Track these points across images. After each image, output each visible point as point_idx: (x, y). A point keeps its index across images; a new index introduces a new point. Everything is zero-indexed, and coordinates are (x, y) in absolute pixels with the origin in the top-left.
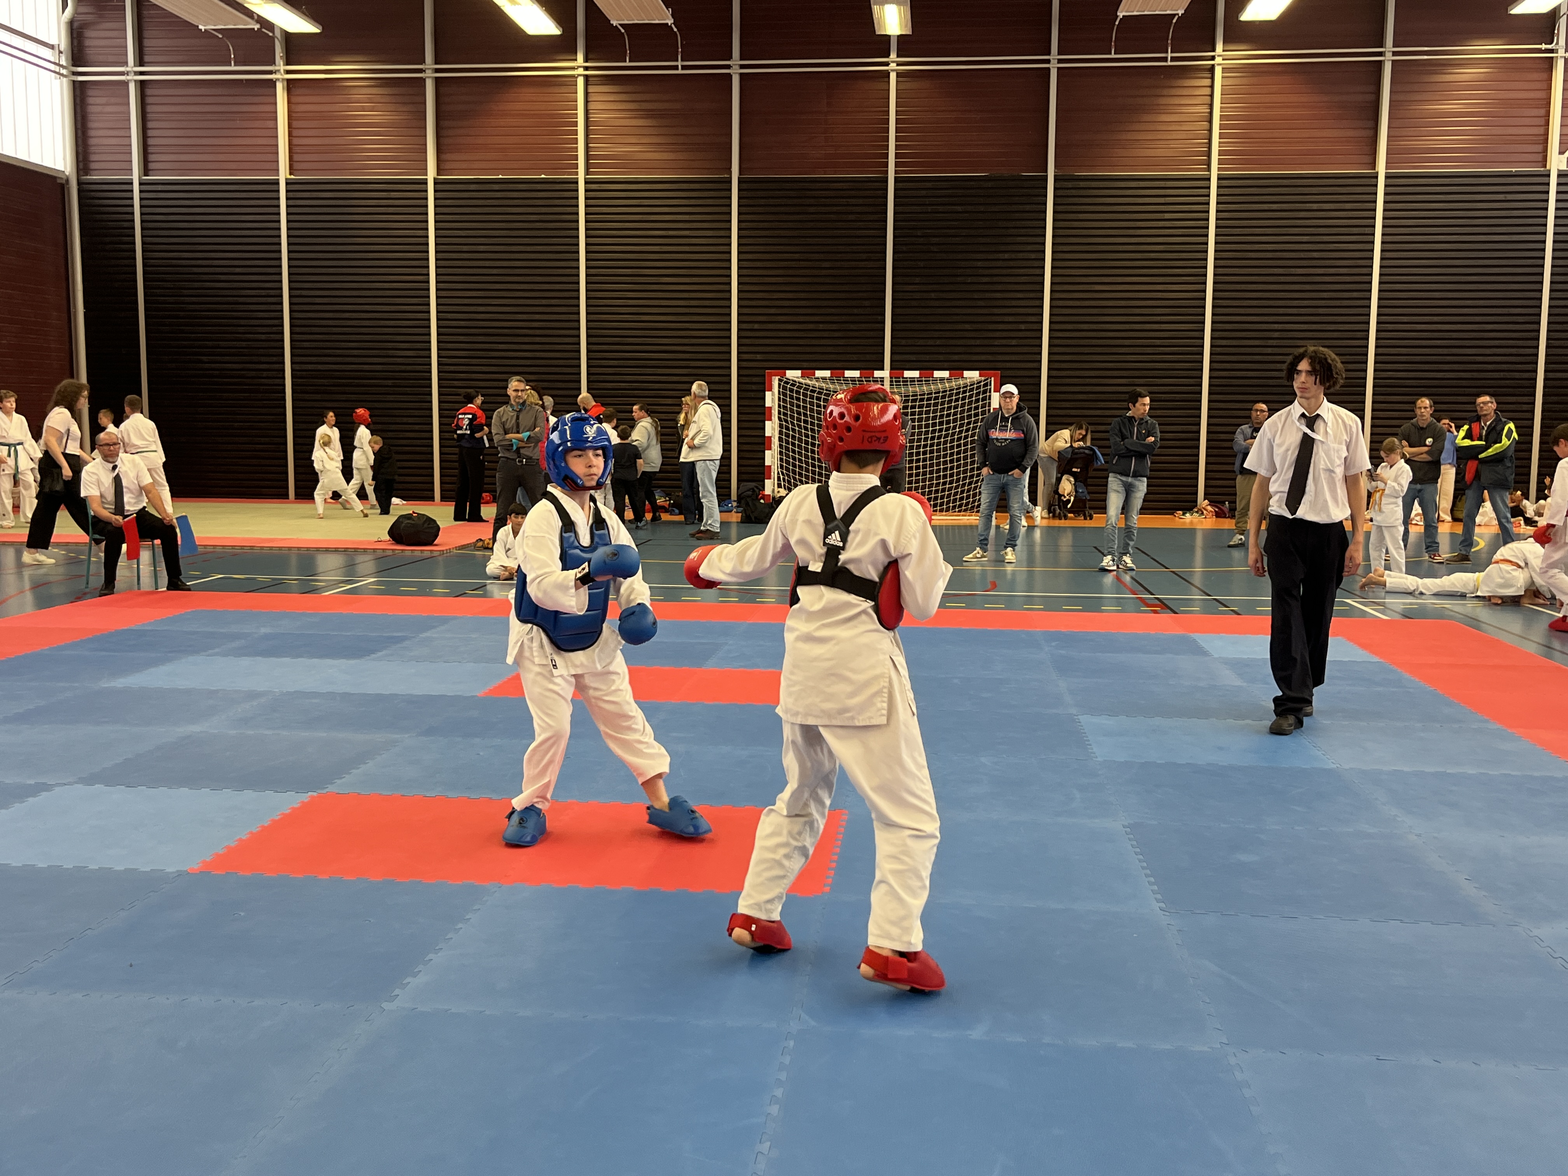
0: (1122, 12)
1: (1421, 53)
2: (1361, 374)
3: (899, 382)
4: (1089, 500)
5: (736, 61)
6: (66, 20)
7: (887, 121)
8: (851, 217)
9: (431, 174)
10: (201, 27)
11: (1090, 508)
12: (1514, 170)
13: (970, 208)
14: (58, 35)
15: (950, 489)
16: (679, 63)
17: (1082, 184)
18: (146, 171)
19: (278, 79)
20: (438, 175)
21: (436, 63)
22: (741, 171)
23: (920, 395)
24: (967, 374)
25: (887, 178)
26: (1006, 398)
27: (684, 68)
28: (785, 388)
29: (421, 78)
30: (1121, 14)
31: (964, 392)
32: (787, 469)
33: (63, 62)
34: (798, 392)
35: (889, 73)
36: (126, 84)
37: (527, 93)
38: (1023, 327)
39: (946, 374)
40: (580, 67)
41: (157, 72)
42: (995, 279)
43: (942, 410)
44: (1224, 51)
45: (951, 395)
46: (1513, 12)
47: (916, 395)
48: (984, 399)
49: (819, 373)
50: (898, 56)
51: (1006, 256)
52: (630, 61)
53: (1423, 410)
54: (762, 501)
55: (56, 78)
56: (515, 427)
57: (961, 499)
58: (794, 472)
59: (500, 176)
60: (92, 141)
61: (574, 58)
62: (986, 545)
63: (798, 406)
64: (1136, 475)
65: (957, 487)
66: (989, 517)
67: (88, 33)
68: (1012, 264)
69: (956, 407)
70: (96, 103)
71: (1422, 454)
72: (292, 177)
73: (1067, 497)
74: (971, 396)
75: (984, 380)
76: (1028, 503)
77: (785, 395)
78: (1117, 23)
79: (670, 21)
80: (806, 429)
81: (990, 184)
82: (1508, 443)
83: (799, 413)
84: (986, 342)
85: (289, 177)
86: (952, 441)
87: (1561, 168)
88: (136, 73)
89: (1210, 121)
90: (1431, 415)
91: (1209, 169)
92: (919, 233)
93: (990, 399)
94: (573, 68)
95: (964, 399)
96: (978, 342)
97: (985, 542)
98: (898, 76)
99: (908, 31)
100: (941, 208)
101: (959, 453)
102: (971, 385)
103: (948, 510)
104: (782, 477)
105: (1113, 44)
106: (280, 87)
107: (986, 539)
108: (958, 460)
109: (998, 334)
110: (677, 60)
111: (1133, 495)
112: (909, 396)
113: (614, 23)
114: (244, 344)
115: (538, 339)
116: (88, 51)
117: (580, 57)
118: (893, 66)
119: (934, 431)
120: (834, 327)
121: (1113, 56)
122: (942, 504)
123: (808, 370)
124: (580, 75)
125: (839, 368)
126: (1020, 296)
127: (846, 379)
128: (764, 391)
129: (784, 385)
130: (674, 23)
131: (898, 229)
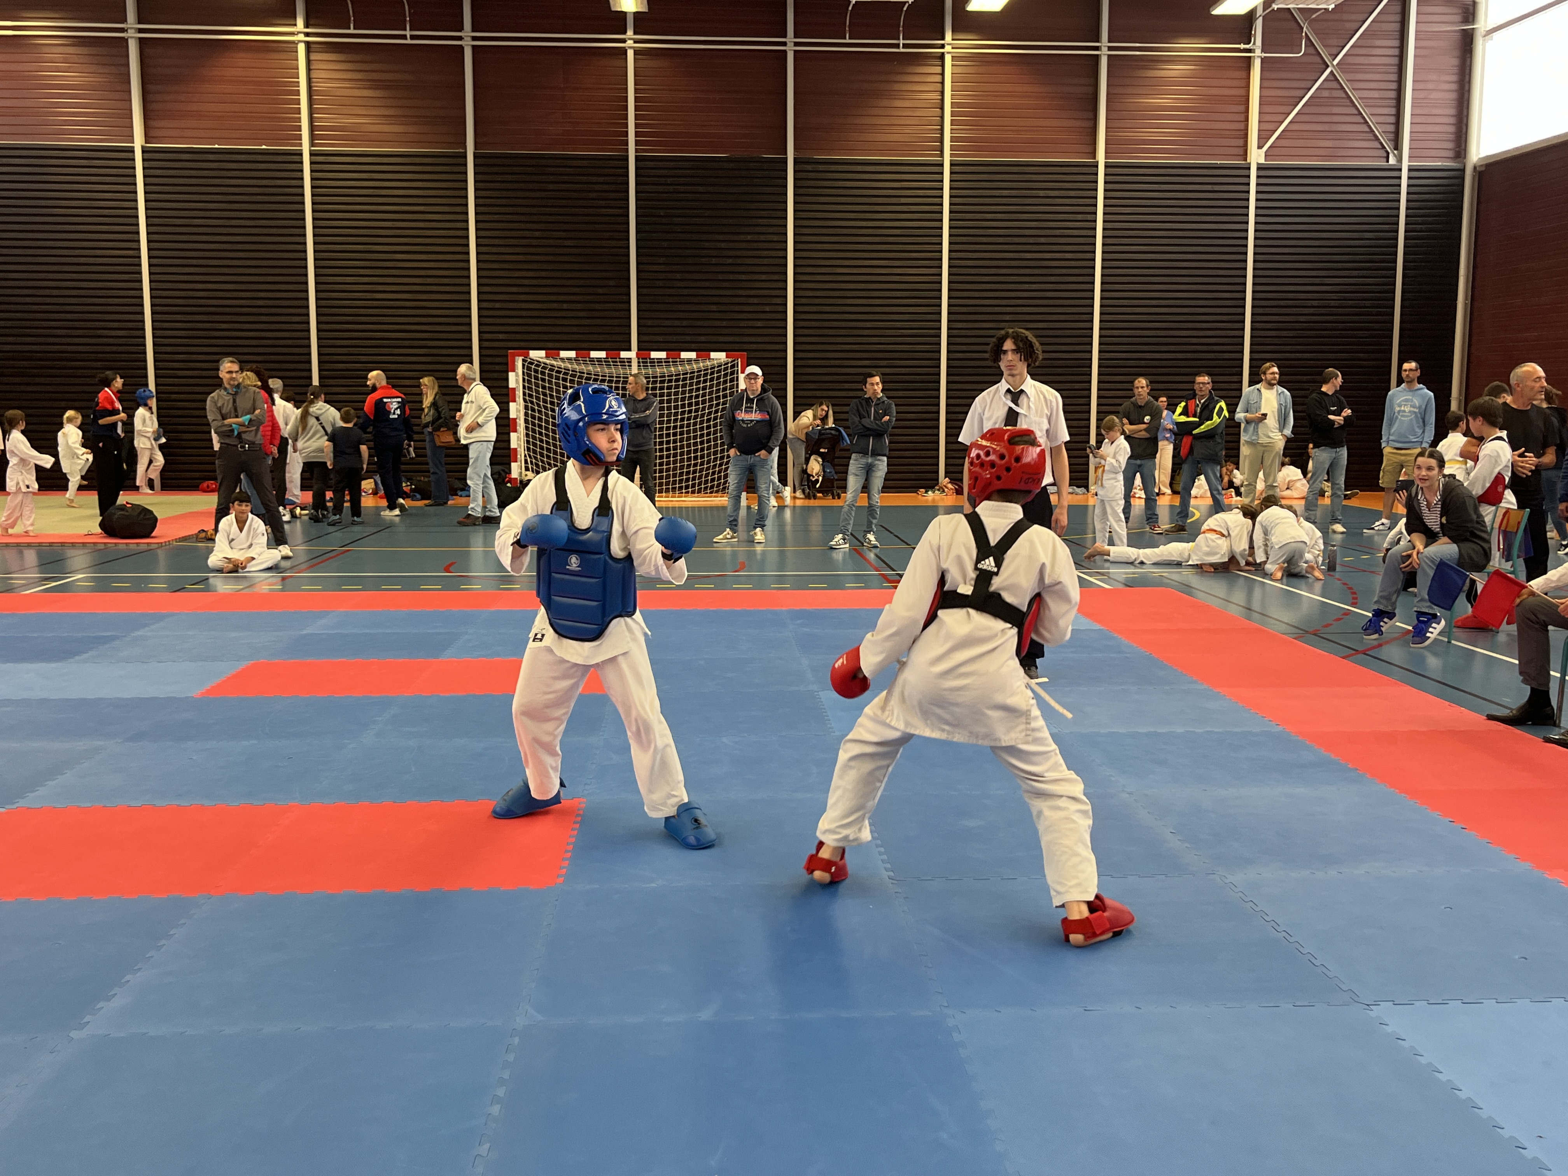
1: (1133, 49)
2: (1086, 355)
3: (647, 362)
4: (837, 480)
5: (468, 32)
7: (626, 99)
9: (138, 142)
11: (838, 488)
12: (1219, 162)
13: (711, 189)
15: (701, 471)
16: (408, 33)
17: (821, 167)
20: (147, 143)
21: (139, 23)
22: (476, 144)
23: (668, 376)
24: (713, 355)
25: (627, 156)
26: (751, 379)
27: (413, 37)
28: (529, 369)
29: (123, 38)
30: (853, 1)
31: (712, 373)
32: (535, 452)
34: (543, 373)
35: (626, 50)
37: (243, 59)
38: (767, 309)
39: (693, 355)
40: (301, 33)
42: (739, 261)
43: (691, 391)
44: (953, 40)
45: (699, 377)
46: (1215, 12)
47: (664, 376)
48: (732, 380)
49: (564, 354)
50: (635, 33)
51: (749, 237)
52: (355, 29)
53: (1140, 390)
54: (509, 485)
56: (233, 411)
57: (713, 480)
58: (542, 455)
59: (217, 146)
61: (294, 23)
62: (736, 526)
63: (544, 387)
64: (875, 455)
65: (708, 469)
66: (738, 498)
68: (755, 245)
69: (704, 388)
71: (1141, 431)
73: (816, 477)
74: (719, 378)
75: (732, 362)
76: (778, 483)
77: (529, 375)
78: (850, 8)
81: (732, 165)
82: (1219, 421)
83: (545, 394)
84: (732, 323)
86: (702, 422)
87: (1260, 162)
89: (942, 108)
90: (1149, 394)
91: (942, 155)
92: (662, 213)
93: (737, 380)
94: (292, 34)
95: (712, 380)
96: (724, 323)
97: (735, 523)
98: (635, 54)
99: (644, 8)
100: (682, 188)
101: (708, 434)
102: (718, 367)
103: (699, 491)
104: (529, 460)
105: (847, 29)
107: (736, 520)
108: (709, 441)
109: (743, 316)
110: (405, 30)
111: (873, 474)
112: (656, 377)
115: (263, 319)
117: (300, 22)
118: (630, 43)
119: (683, 413)
120: (579, 306)
121: (848, 41)
122: (693, 486)
123: (552, 350)
124: (301, 41)
125: (583, 348)
126: (764, 277)
127: (592, 360)
128: (507, 372)
129: (528, 365)
131: (640, 208)
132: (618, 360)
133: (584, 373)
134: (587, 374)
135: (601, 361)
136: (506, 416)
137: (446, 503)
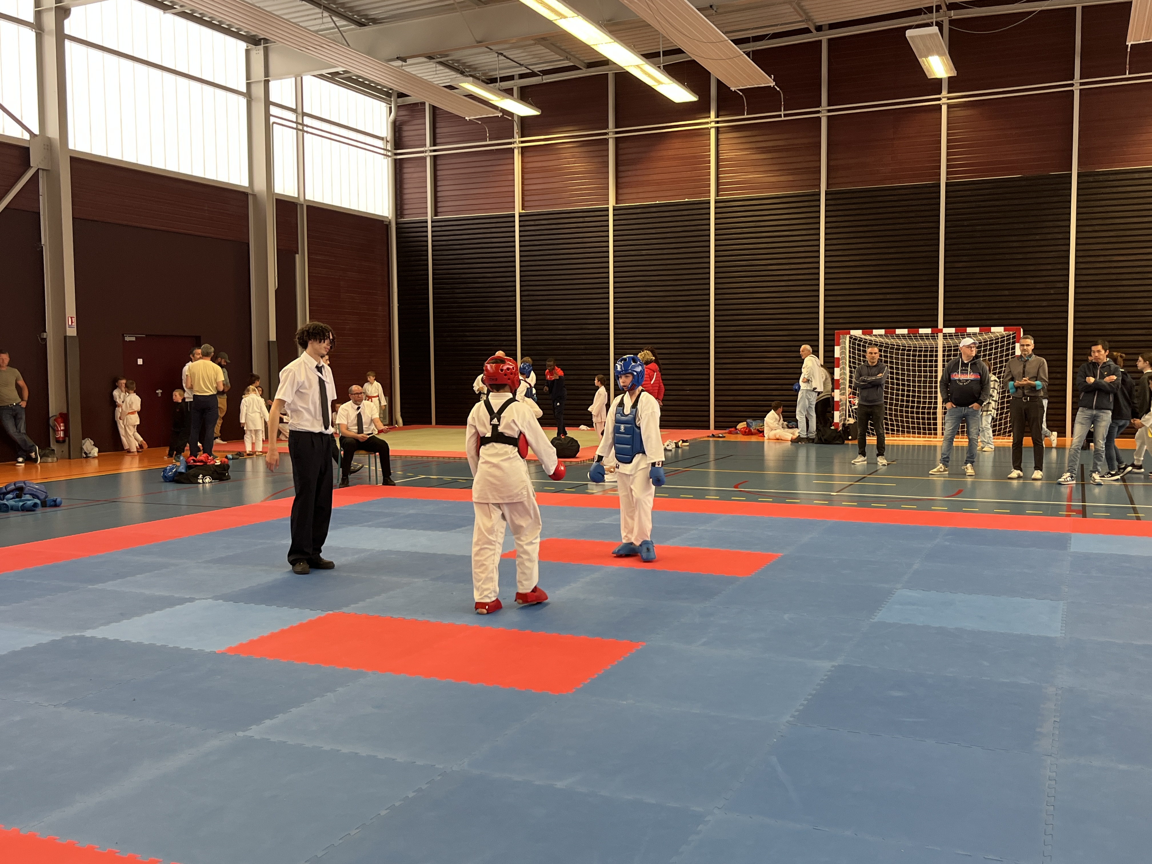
0: (1130, 42)
5: (824, 107)
6: (391, 121)
7: (940, 142)
8: (911, 214)
9: (612, 202)
10: (466, 118)
14: (386, 131)
17: (1101, 178)
18: (436, 213)
19: (515, 148)
20: (616, 204)
21: (616, 128)
22: (828, 185)
24: (993, 329)
25: (940, 183)
27: (785, 115)
28: (854, 344)
29: (605, 139)
30: (1129, 44)
31: (996, 343)
33: (389, 148)
35: (941, 106)
36: (425, 158)
37: (677, 143)
38: (1052, 291)
39: (976, 330)
40: (713, 121)
41: (445, 149)
42: (1029, 256)
45: (986, 346)
48: (1008, 350)
49: (875, 332)
50: (949, 92)
51: (1038, 237)
52: (748, 114)
55: (384, 158)
59: (657, 202)
60: (406, 197)
61: (709, 116)
62: (948, 462)
64: (1099, 408)
66: (951, 440)
67: (405, 128)
68: (1043, 243)
69: (988, 355)
70: (409, 172)
72: (524, 211)
74: (1002, 346)
75: (1013, 334)
76: (1046, 429)
77: (854, 348)
78: (1129, 50)
79: (772, 84)
81: (1024, 183)
84: (1021, 304)
85: (521, 211)
88: (431, 151)
92: (966, 223)
93: (1013, 349)
94: (707, 123)
95: (996, 348)
96: (1015, 304)
97: (947, 460)
98: (948, 108)
99: (954, 73)
102: (1001, 338)
105: (1128, 67)
106: (516, 151)
107: (948, 457)
109: (1031, 298)
110: (781, 111)
112: (951, 347)
113: (733, 89)
116: (405, 139)
117: (713, 114)
118: (944, 100)
121: (1129, 76)
123: (867, 329)
124: (713, 127)
125: (890, 327)
126: (1049, 267)
127: (898, 336)
128: (834, 346)
129: (853, 339)
130: (776, 85)
131: (949, 221)
132: (918, 335)
133: (894, 345)
134: (897, 345)
135: (905, 336)
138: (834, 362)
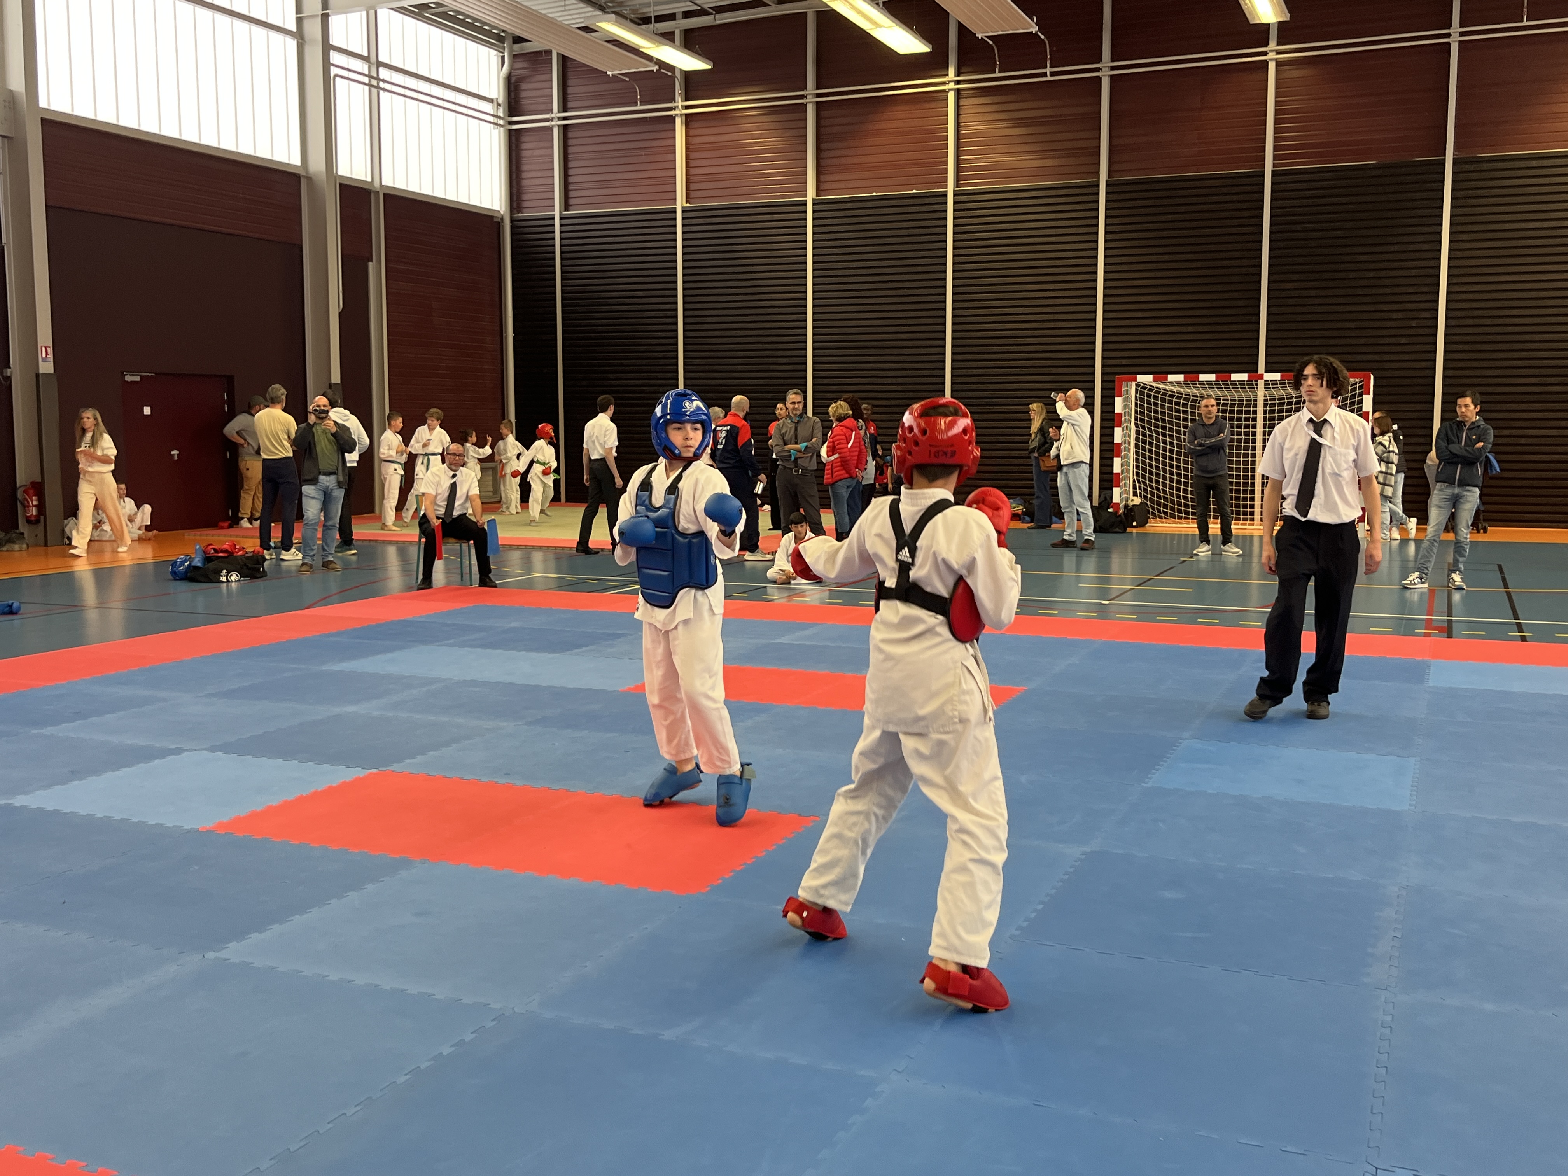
4: (1484, 512)
5: (1106, 63)
6: (504, 76)
7: (1264, 113)
8: (1223, 215)
9: (811, 193)
10: (609, 73)
14: (495, 89)
17: (1485, 166)
18: (566, 206)
19: (676, 115)
20: (817, 196)
21: (818, 88)
22: (1110, 173)
25: (1264, 172)
27: (1052, 74)
28: (1142, 393)
29: (802, 104)
32: (1144, 477)
33: (501, 114)
34: (1156, 398)
35: (1268, 63)
36: (551, 129)
37: (901, 112)
40: (952, 81)
41: (579, 116)
42: (1383, 273)
47: (1284, 399)
49: (1171, 378)
50: (1279, 44)
51: (1396, 248)
52: (1000, 72)
54: (1109, 510)
55: (494, 129)
56: (794, 438)
58: (1151, 480)
59: (874, 194)
60: (525, 183)
61: (946, 73)
63: (1156, 412)
64: (1463, 484)
67: (524, 86)
68: (1402, 256)
70: (528, 147)
72: (688, 205)
75: (1359, 382)
76: (1401, 514)
77: (1142, 400)
79: (1035, 29)
80: (1164, 435)
81: (1380, 172)
83: (1157, 419)
84: (1372, 341)
85: (685, 205)
88: (560, 119)
92: (1298, 227)
94: (944, 83)
96: (1362, 341)
98: (1277, 66)
99: (1286, 17)
104: (1137, 485)
105: (1525, 10)
106: (678, 121)
109: (1385, 332)
110: (1046, 68)
112: (1275, 400)
113: (980, 36)
114: (644, 362)
116: (524, 102)
117: (952, 71)
118: (1272, 55)
121: (1529, 22)
123: (1160, 374)
124: (951, 90)
125: (1191, 372)
126: (1411, 290)
127: (1202, 383)
128: (1115, 397)
129: (1141, 388)
130: (1039, 30)
131: (1275, 225)
132: (1229, 383)
135: (1212, 384)
136: (1111, 441)
137: (1050, 526)
138: (1113, 420)
